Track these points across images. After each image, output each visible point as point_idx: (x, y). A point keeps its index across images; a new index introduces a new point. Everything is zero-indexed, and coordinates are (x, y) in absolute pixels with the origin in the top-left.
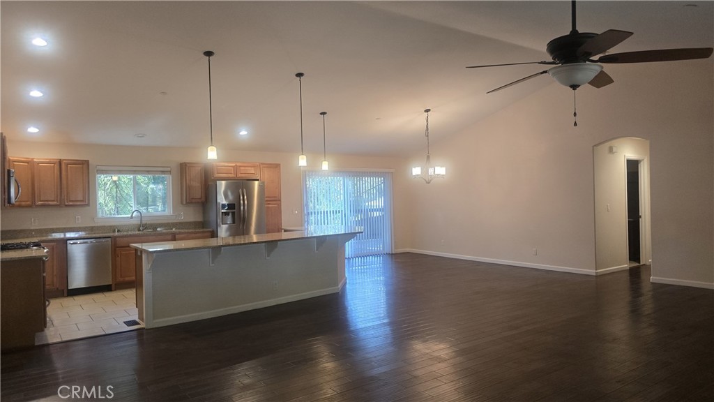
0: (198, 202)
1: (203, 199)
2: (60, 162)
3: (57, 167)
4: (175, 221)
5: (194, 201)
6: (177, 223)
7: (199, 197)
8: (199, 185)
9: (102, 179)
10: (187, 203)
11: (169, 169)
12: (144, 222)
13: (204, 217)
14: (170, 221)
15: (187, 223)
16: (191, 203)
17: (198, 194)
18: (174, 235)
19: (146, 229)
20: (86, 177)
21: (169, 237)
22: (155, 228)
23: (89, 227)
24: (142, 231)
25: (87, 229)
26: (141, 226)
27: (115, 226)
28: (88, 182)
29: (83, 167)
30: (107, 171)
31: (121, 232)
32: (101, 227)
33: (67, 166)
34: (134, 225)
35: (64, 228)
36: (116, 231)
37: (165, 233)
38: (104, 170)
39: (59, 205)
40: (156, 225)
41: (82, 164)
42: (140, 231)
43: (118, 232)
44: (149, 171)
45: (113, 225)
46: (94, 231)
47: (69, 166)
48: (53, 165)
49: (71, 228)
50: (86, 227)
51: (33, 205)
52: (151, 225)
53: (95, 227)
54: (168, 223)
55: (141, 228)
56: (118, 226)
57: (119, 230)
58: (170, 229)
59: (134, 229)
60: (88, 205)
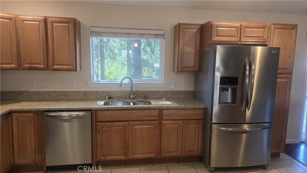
0: (191, 71)
1: (197, 68)
2: (45, 20)
3: (42, 26)
4: (167, 90)
5: (185, 69)
6: (167, 92)
7: (193, 65)
8: (193, 51)
9: (95, 41)
10: (178, 72)
11: (161, 32)
12: (134, 90)
13: (196, 87)
14: (161, 90)
15: (178, 92)
16: (183, 71)
17: (190, 61)
18: (161, 110)
19: (137, 97)
20: (72, 38)
21: (156, 113)
22: (146, 96)
23: (83, 92)
24: (132, 99)
25: (80, 93)
26: (132, 94)
27: (107, 92)
28: (74, 44)
29: (69, 26)
30: (101, 33)
31: (112, 99)
32: (94, 92)
33: (53, 25)
34: (125, 92)
35: (60, 92)
36: (107, 98)
37: (151, 108)
38: (97, 32)
39: (46, 69)
40: (147, 93)
41: (68, 22)
42: (131, 99)
43: (108, 99)
44: (142, 34)
45: (106, 91)
46: (87, 96)
47: (55, 24)
48: (38, 23)
49: (66, 92)
50: (80, 92)
51: (19, 67)
52: (143, 92)
53: (88, 91)
54: (159, 91)
55: (132, 96)
56: (110, 92)
57: (110, 97)
58: (160, 98)
59: (125, 96)
60: (76, 70)
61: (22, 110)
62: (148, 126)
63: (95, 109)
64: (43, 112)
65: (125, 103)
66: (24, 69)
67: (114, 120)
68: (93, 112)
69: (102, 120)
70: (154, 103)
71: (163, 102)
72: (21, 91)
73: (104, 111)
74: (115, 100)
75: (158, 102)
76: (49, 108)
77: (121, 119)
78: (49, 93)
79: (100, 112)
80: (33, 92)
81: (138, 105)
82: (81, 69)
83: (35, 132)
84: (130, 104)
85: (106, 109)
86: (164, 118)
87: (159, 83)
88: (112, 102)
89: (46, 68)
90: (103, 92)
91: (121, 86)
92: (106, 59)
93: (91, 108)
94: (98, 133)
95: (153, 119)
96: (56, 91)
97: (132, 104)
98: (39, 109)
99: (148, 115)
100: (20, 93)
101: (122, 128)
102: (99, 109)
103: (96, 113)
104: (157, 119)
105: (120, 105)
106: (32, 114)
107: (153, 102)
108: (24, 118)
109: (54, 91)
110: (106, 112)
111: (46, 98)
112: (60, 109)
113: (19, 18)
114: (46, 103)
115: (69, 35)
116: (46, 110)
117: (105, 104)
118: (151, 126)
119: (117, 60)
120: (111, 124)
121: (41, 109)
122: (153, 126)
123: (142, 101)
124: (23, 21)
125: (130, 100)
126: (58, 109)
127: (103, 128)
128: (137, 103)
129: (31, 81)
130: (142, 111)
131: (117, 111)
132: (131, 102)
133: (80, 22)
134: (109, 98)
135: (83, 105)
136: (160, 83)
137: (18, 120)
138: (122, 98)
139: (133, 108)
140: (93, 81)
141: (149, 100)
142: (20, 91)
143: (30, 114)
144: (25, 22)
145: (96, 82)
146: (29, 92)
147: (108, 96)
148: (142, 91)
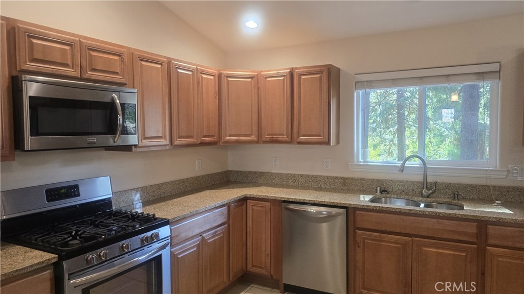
2: (291, 73)
3: (288, 81)
4: (505, 184)
11: (493, 67)
18: (483, 223)
19: (436, 193)
20: (325, 95)
21: (472, 229)
22: (454, 194)
23: (341, 178)
24: (425, 197)
25: (337, 180)
26: (425, 187)
27: (379, 180)
28: (327, 104)
29: (321, 77)
30: (371, 81)
31: (388, 193)
32: (358, 179)
33: (300, 78)
34: (413, 183)
35: (308, 176)
36: (378, 192)
37: (459, 216)
38: (366, 81)
39: (290, 142)
40: (459, 188)
41: (320, 72)
42: (422, 196)
43: (381, 192)
44: (448, 75)
45: (377, 178)
46: (347, 185)
47: (303, 77)
48: (282, 78)
49: (317, 177)
50: (336, 178)
51: (260, 141)
52: (448, 186)
53: (349, 178)
54: (487, 186)
55: (425, 192)
56: (385, 181)
57: (384, 189)
58: (489, 201)
59: (413, 190)
60: (328, 143)
61: (258, 196)
62: (453, 251)
63: (352, 206)
64: (282, 202)
65: (411, 203)
66: (265, 142)
67: (384, 229)
68: (350, 211)
69: (365, 227)
70: (469, 209)
71: (492, 208)
72: (263, 172)
73: (368, 211)
74: (393, 196)
75: (479, 207)
76: (289, 197)
77: (397, 230)
78: (295, 177)
79: (360, 212)
80: (276, 173)
81: (436, 208)
82: (338, 142)
83: (272, 229)
84: (419, 205)
85: (371, 208)
86: (490, 241)
87: (487, 170)
88: (386, 198)
89: (290, 140)
90: (373, 180)
91: (402, 172)
92: (409, 128)
93: (346, 204)
94: (357, 248)
95: (465, 239)
96: (303, 175)
97: (422, 205)
98: (277, 197)
99: (451, 231)
100: (262, 174)
101: (400, 246)
102: (359, 207)
103: (354, 213)
104: (475, 240)
105: (399, 204)
106: (268, 203)
107: (469, 206)
108: (259, 209)
109: (301, 175)
110: (371, 213)
111: (290, 184)
112: (302, 201)
113: (262, 74)
114: (288, 190)
115: (321, 90)
116: (285, 200)
117: (372, 201)
118: (460, 253)
119: (429, 129)
120: (380, 236)
121: (279, 197)
122: (464, 254)
123: (445, 203)
124: (266, 78)
125: (420, 199)
126: (300, 200)
127: (366, 241)
128: (435, 206)
129: (274, 159)
130: (439, 220)
131: (390, 215)
132: (423, 202)
133: (339, 70)
134: (383, 191)
135: (336, 197)
136: (491, 170)
137: (253, 209)
138: (407, 194)
139: (420, 213)
140: (358, 161)
141: (460, 202)
142: (261, 172)
143: (266, 203)
144: (268, 79)
145: (362, 163)
146: (271, 174)
147: (380, 189)
148: (447, 184)
